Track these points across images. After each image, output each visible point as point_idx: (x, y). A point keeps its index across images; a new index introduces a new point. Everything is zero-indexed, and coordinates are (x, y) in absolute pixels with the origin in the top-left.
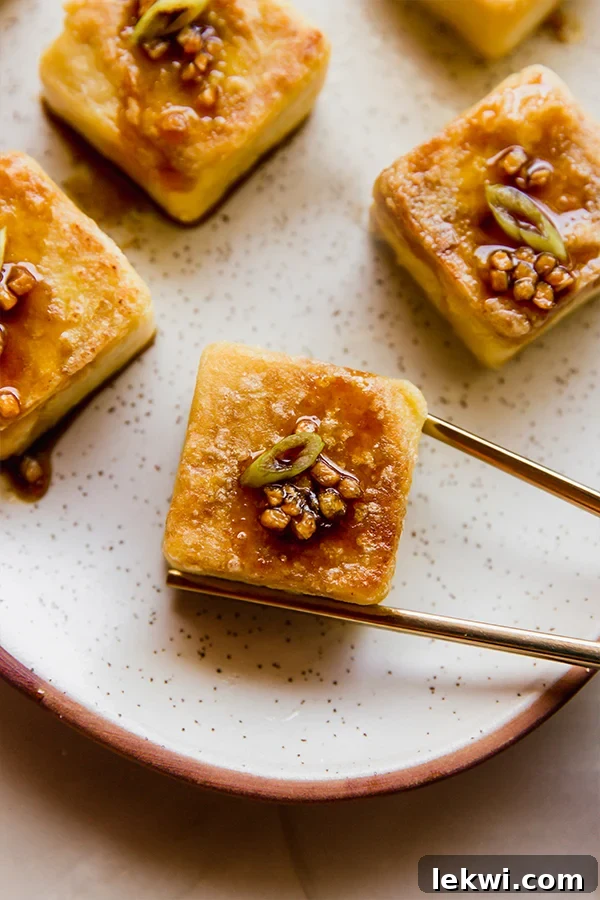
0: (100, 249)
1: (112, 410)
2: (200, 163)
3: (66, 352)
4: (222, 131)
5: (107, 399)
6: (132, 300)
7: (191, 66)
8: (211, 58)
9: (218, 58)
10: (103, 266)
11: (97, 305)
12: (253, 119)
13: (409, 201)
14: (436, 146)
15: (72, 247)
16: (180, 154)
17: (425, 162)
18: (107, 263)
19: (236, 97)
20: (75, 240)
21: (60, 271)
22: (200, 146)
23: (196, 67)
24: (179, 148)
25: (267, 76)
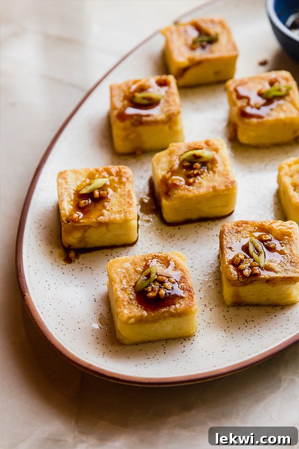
0: (131, 198)
1: (107, 255)
2: (177, 196)
3: (102, 215)
4: (189, 191)
5: (108, 252)
6: (130, 214)
7: (192, 171)
8: (200, 173)
9: (202, 174)
10: (129, 202)
11: (119, 210)
12: (200, 192)
13: (227, 230)
14: (246, 223)
15: (124, 195)
16: (173, 191)
17: (240, 225)
18: (130, 202)
19: (199, 185)
20: (126, 193)
21: (117, 198)
22: (180, 191)
23: (193, 172)
24: (174, 189)
25: (212, 184)
